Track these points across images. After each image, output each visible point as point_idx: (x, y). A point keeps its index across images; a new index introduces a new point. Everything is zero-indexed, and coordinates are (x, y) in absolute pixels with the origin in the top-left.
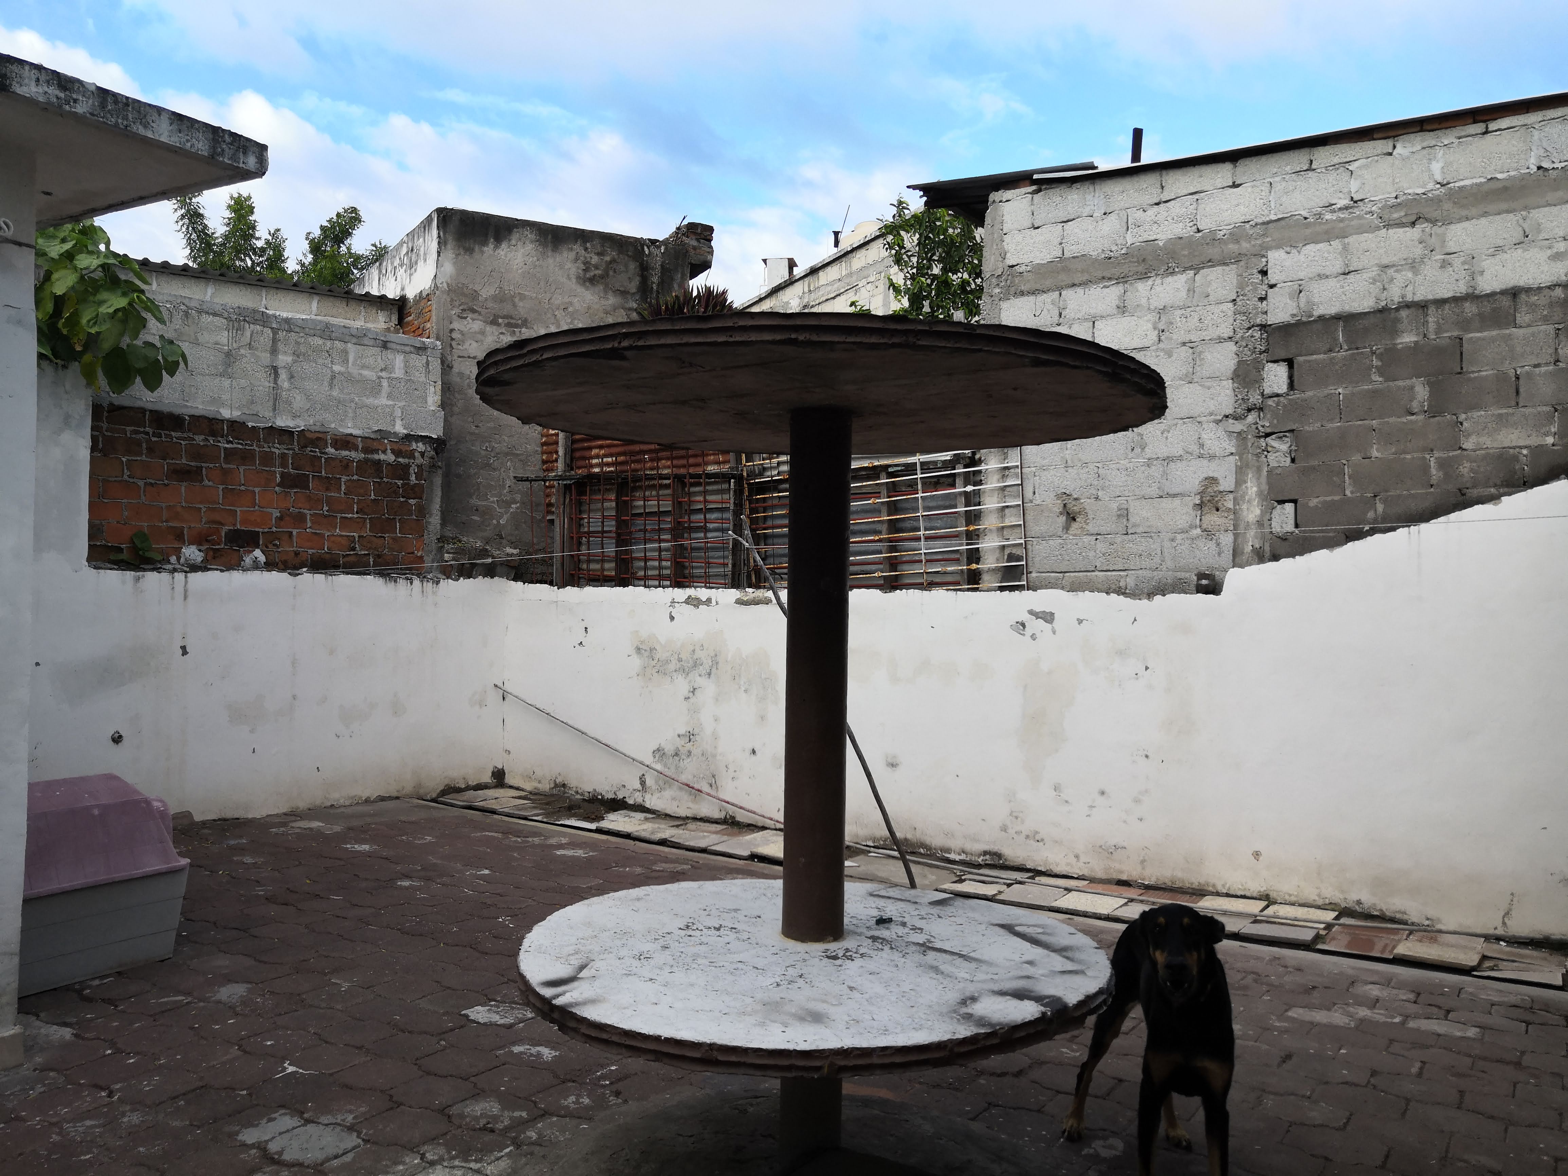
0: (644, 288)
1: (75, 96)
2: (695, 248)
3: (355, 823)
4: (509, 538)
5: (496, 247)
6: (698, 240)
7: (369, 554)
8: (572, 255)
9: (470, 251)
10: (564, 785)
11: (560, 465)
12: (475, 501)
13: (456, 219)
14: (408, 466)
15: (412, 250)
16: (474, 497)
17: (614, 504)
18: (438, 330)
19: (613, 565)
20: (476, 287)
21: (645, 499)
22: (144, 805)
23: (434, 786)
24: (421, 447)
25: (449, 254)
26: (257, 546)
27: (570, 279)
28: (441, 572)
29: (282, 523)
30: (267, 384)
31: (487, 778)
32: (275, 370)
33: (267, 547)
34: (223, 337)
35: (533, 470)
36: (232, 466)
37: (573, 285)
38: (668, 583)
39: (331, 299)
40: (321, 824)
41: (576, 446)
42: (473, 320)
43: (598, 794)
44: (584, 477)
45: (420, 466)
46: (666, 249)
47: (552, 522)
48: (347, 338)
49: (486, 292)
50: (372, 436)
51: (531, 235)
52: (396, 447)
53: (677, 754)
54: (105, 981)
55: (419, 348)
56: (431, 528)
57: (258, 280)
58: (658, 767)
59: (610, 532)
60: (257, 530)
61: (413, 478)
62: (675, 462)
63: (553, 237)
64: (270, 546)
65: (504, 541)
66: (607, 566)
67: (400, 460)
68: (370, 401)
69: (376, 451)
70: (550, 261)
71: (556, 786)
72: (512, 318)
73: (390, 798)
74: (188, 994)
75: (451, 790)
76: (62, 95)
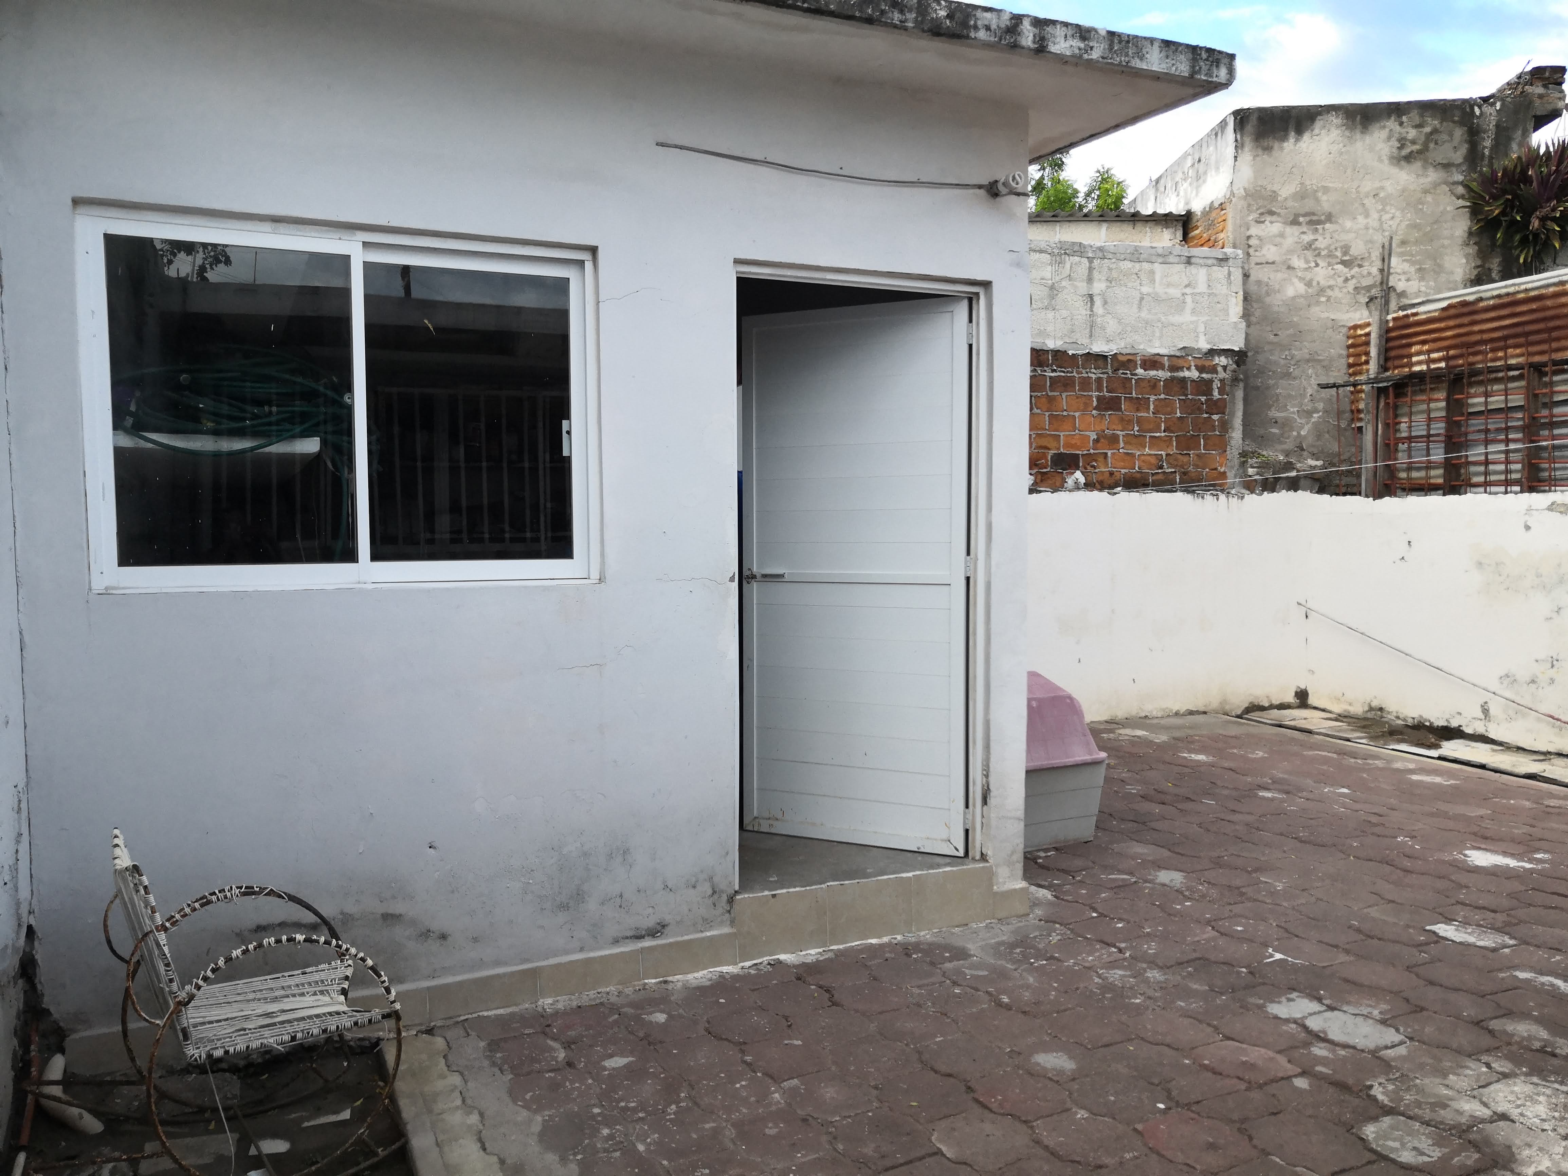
0: (1473, 157)
1: (1091, 44)
2: (1541, 96)
3: (1178, 734)
4: (1311, 450)
5: (1297, 140)
6: (1545, 86)
7: (1175, 472)
8: (1384, 134)
9: (1268, 149)
10: (1381, 709)
11: (1373, 367)
12: (1274, 413)
13: (1254, 119)
14: (1211, 381)
15: (1199, 161)
16: (1273, 409)
17: (1443, 404)
18: (1235, 239)
19: (1440, 471)
20: (1275, 188)
21: (1487, 395)
22: (1068, 701)
23: (1239, 703)
24: (1223, 360)
25: (1247, 156)
26: (1077, 468)
27: (1380, 160)
28: (1244, 488)
29: (1099, 445)
30: (1084, 312)
31: (1290, 698)
32: (1091, 296)
33: (1086, 468)
34: (1047, 272)
35: (1338, 375)
36: (1055, 394)
37: (1387, 168)
38: (1518, 488)
39: (1119, 224)
40: (1145, 733)
41: (1391, 344)
42: (1272, 222)
43: (1426, 720)
44: (1406, 377)
45: (1222, 381)
46: (1502, 105)
47: (1360, 429)
48: (1154, 258)
49: (1286, 191)
50: (1178, 354)
51: (1335, 120)
52: (1200, 363)
53: (1533, 682)
54: (1049, 854)
55: (1221, 260)
56: (1233, 443)
57: (1053, 216)
58: (1508, 694)
59: (1438, 435)
60: (1077, 452)
61: (1216, 393)
62: (1531, 349)
63: (1362, 118)
64: (1088, 467)
65: (1305, 453)
66: (1433, 473)
67: (1204, 375)
68: (1176, 319)
69: (1181, 369)
70: (1359, 144)
71: (1371, 709)
72: (1314, 214)
73: (1198, 713)
74: (1131, 874)
75: (1254, 708)
76: (1082, 45)
